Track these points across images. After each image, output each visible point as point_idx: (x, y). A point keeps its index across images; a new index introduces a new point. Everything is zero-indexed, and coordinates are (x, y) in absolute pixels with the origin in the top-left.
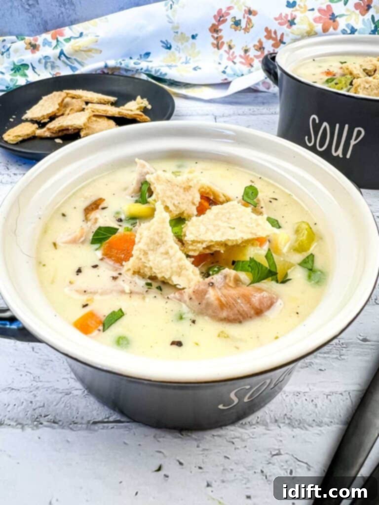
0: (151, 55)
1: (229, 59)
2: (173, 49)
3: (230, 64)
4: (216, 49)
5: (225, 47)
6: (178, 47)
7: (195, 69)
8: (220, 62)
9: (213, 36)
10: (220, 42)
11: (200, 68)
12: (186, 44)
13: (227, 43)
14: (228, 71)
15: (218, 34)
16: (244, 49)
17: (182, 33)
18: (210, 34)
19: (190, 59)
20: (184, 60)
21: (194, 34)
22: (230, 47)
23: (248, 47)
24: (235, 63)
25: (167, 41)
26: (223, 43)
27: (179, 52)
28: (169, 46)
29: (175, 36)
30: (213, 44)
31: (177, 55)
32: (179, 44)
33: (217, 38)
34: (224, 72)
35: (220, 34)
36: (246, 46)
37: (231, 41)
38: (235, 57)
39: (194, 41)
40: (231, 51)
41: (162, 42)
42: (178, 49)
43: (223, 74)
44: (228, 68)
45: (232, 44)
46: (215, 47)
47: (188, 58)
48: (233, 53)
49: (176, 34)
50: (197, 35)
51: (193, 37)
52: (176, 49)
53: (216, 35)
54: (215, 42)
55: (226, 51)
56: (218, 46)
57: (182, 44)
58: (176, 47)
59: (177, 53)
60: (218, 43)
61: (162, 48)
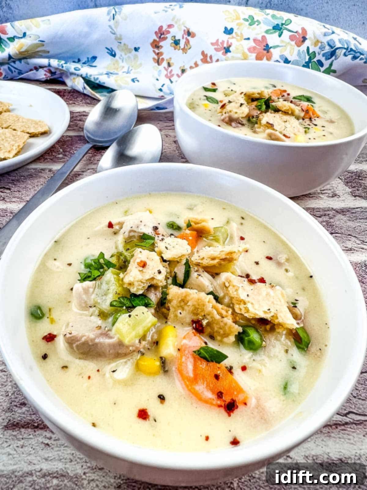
0: (97, 60)
1: (166, 76)
2: (117, 57)
3: (167, 82)
4: (156, 64)
5: (165, 64)
6: (121, 56)
7: (133, 80)
8: (158, 78)
9: (154, 51)
10: (161, 58)
11: (138, 81)
12: (129, 55)
13: (167, 60)
14: (165, 89)
15: (159, 50)
16: (181, 68)
17: (125, 44)
18: (151, 49)
19: (132, 70)
20: (125, 69)
21: (137, 47)
22: (169, 65)
23: (186, 67)
24: (172, 82)
25: (111, 48)
26: (163, 59)
27: (123, 62)
28: (113, 53)
29: (119, 45)
30: (154, 59)
31: (121, 64)
32: (123, 54)
33: (158, 54)
34: (161, 90)
35: (161, 50)
36: (184, 66)
37: (170, 58)
38: (173, 75)
39: (136, 53)
40: (170, 69)
41: (107, 48)
42: (121, 57)
43: (159, 91)
44: (164, 86)
45: (171, 62)
46: (155, 62)
47: (130, 68)
48: (172, 70)
49: (119, 44)
50: (139, 48)
51: (136, 49)
52: (120, 58)
53: (157, 51)
54: (156, 57)
55: (165, 68)
56: (158, 62)
57: (126, 54)
58: (120, 56)
59: (120, 61)
60: (159, 59)
61: (107, 54)
